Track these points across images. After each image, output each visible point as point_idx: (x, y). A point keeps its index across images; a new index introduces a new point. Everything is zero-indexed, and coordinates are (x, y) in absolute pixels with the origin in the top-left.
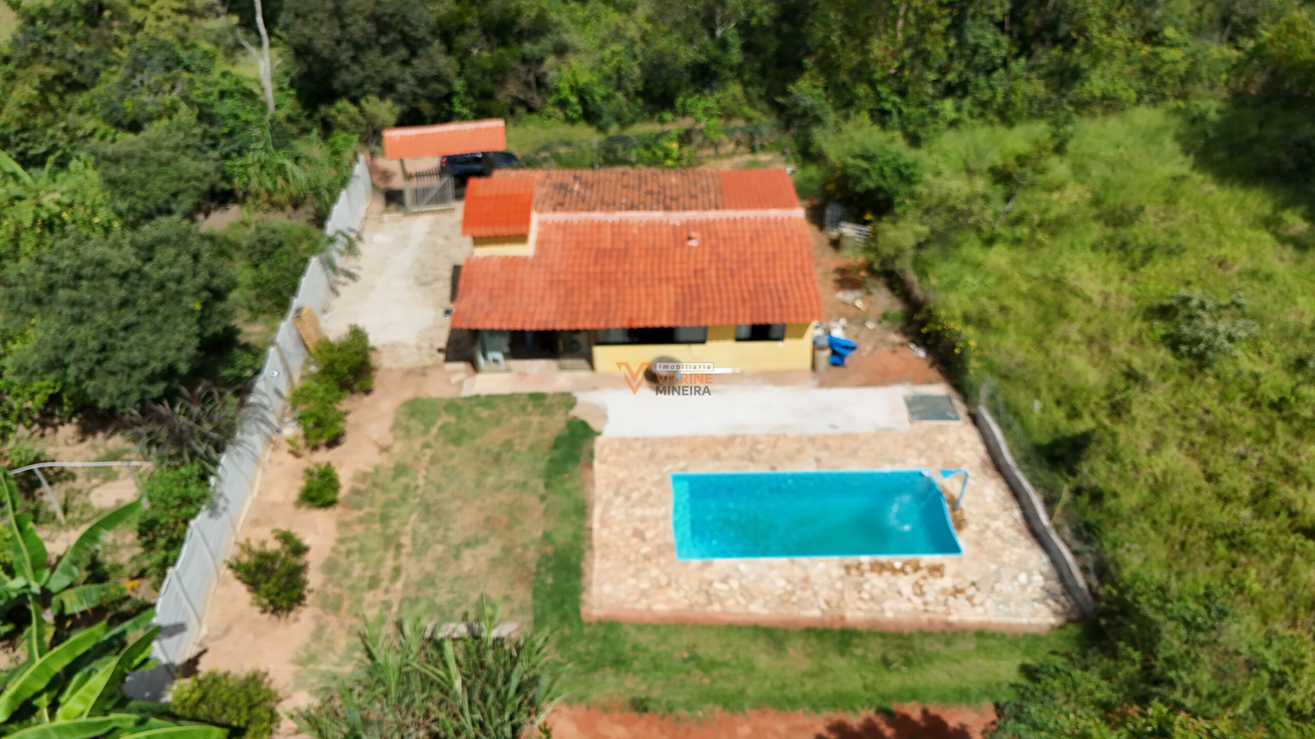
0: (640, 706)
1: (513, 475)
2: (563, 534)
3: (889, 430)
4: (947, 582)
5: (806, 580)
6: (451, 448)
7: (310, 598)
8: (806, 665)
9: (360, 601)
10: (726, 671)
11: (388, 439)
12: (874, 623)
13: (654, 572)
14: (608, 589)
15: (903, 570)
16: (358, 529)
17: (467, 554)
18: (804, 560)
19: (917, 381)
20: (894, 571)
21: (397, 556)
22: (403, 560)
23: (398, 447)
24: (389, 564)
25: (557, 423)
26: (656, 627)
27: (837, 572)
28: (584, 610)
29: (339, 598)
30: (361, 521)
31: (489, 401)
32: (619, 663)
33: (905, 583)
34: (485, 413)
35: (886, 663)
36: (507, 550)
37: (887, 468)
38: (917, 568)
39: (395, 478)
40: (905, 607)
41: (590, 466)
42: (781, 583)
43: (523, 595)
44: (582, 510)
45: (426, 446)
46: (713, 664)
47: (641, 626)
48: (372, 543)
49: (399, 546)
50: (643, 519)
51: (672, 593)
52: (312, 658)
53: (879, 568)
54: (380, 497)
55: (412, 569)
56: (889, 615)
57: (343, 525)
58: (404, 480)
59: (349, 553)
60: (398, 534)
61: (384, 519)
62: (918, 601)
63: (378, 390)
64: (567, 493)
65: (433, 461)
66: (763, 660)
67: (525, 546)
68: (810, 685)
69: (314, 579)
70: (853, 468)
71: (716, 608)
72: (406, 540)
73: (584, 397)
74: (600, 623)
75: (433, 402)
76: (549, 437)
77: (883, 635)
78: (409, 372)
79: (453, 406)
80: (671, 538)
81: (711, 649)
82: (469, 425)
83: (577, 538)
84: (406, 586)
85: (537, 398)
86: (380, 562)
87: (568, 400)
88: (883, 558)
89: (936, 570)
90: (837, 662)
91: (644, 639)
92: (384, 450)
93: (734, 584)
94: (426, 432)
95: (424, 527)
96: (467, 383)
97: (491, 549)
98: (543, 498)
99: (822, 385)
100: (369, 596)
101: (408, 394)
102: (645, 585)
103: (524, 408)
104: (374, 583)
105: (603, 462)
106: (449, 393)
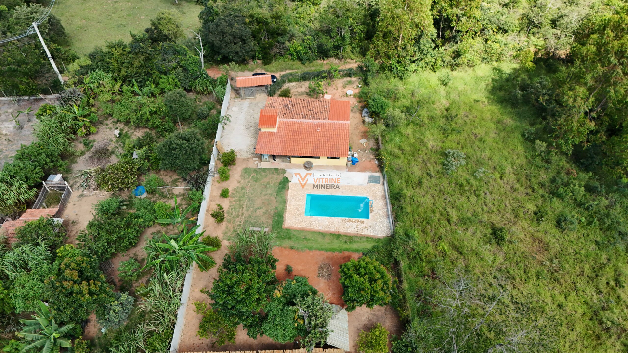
0: (292, 248)
1: (269, 192)
2: (280, 207)
3: (362, 185)
4: (364, 225)
5: (333, 222)
6: (255, 183)
7: (225, 220)
8: (329, 241)
9: (235, 220)
10: (311, 241)
11: (239, 180)
12: (346, 233)
13: (299, 218)
14: (289, 221)
15: (355, 222)
16: (234, 203)
17: (258, 211)
18: (333, 218)
19: (373, 171)
20: (353, 222)
21: (242, 210)
22: (244, 211)
23: (242, 182)
24: (241, 212)
25: (280, 178)
26: (298, 231)
27: (340, 221)
28: (283, 226)
29: (231, 219)
30: (235, 201)
31: (264, 170)
32: (290, 238)
33: (355, 225)
34: (263, 174)
35: (346, 242)
36: (267, 211)
37: (359, 196)
38: (358, 222)
39: (242, 190)
40: (353, 230)
41: (288, 190)
42: (327, 223)
43: (270, 221)
44: (285, 202)
45: (249, 182)
46: (309, 240)
47: (295, 230)
48: (237, 207)
49: (243, 208)
50: (299, 205)
51: (303, 223)
52: (226, 233)
53: (350, 221)
54: (238, 195)
55: (246, 214)
56: (349, 232)
57: (231, 202)
58: (243, 191)
59: (232, 209)
60: (243, 205)
61: (240, 201)
62: (356, 229)
63: (237, 164)
64: (281, 197)
65: (251, 186)
66: (320, 240)
67: (271, 210)
68: (327, 246)
69: (226, 215)
70: (351, 195)
71: (312, 228)
72: (244, 207)
73: (288, 170)
74: (286, 229)
75: (250, 169)
76: (278, 181)
77: (346, 236)
78: (244, 159)
79: (256, 171)
80: (304, 210)
81: (309, 236)
82: (259, 177)
83: (283, 209)
84: (245, 218)
85: (276, 170)
86: (239, 211)
87: (284, 171)
88: (351, 219)
89: (362, 222)
90: (335, 241)
91: (295, 233)
92: (239, 182)
93: (317, 222)
94: (248, 178)
95: (249, 203)
96: (259, 164)
97: (264, 210)
98: (276, 198)
99: (348, 171)
100: (237, 219)
101: (244, 166)
102: (297, 221)
103: (273, 173)
104: (238, 216)
105: (291, 189)
106: (254, 167)
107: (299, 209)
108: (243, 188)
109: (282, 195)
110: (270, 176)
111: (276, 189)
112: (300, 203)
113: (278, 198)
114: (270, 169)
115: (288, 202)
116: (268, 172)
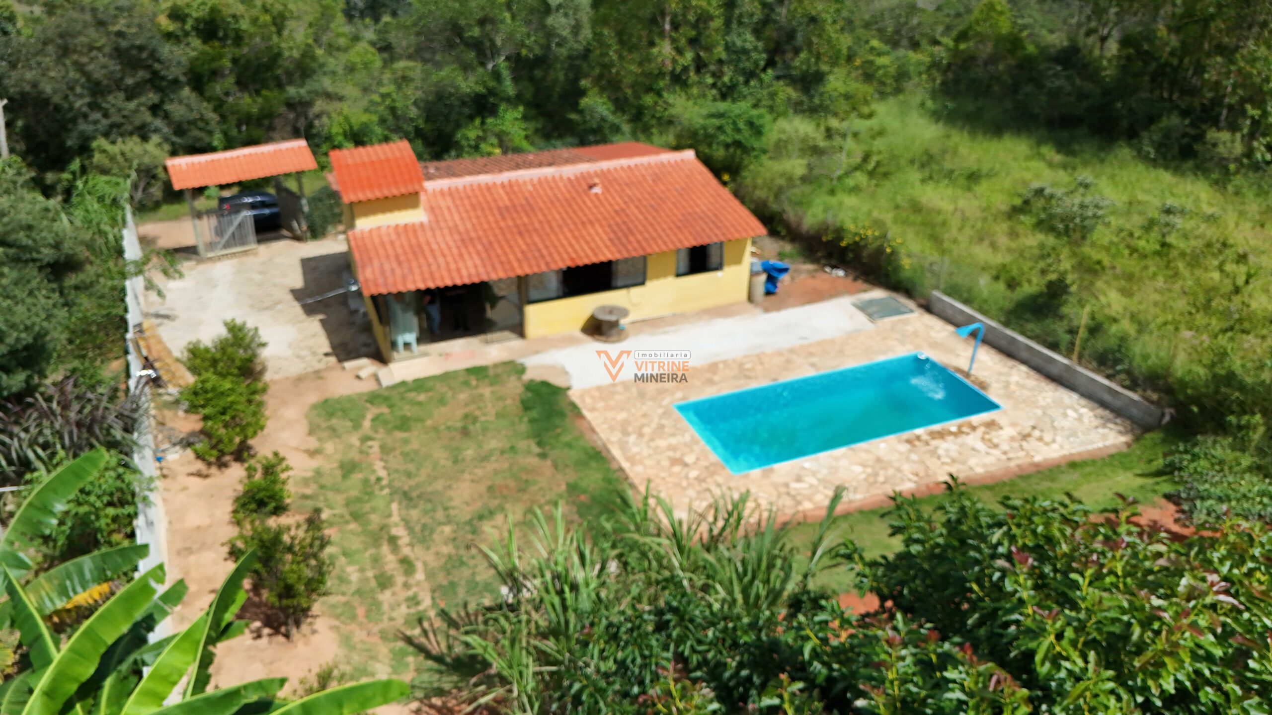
1: (494, 443)
2: (591, 481)
3: (857, 331)
6: (400, 435)
9: (376, 604)
12: (970, 480)
13: (718, 490)
15: (962, 433)
16: (331, 532)
19: (852, 292)
20: (954, 435)
21: (396, 549)
22: (406, 551)
23: (330, 448)
24: (391, 559)
25: (514, 389)
27: (903, 447)
31: (419, 385)
34: (421, 397)
38: (973, 428)
40: (989, 459)
42: (858, 469)
45: (365, 439)
49: (393, 540)
50: (672, 448)
53: (941, 435)
55: (424, 557)
56: (980, 470)
58: (357, 477)
59: (332, 559)
60: (383, 528)
61: (358, 517)
62: (996, 454)
64: (569, 445)
65: (386, 451)
67: (552, 502)
72: (399, 531)
73: (531, 361)
75: (347, 399)
76: (512, 401)
78: (299, 380)
80: (714, 457)
82: (408, 410)
83: (609, 481)
85: (478, 372)
86: (377, 559)
87: (515, 367)
88: (936, 427)
89: (991, 425)
92: (314, 453)
93: (810, 480)
94: (357, 426)
96: (382, 374)
97: (512, 515)
101: (313, 398)
103: (466, 384)
105: (593, 411)
106: (367, 387)
107: (690, 459)
108: (348, 468)
109: (566, 438)
110: (463, 396)
111: (524, 427)
112: (673, 441)
113: (555, 453)
114: (446, 377)
115: (616, 452)
116: (441, 388)
